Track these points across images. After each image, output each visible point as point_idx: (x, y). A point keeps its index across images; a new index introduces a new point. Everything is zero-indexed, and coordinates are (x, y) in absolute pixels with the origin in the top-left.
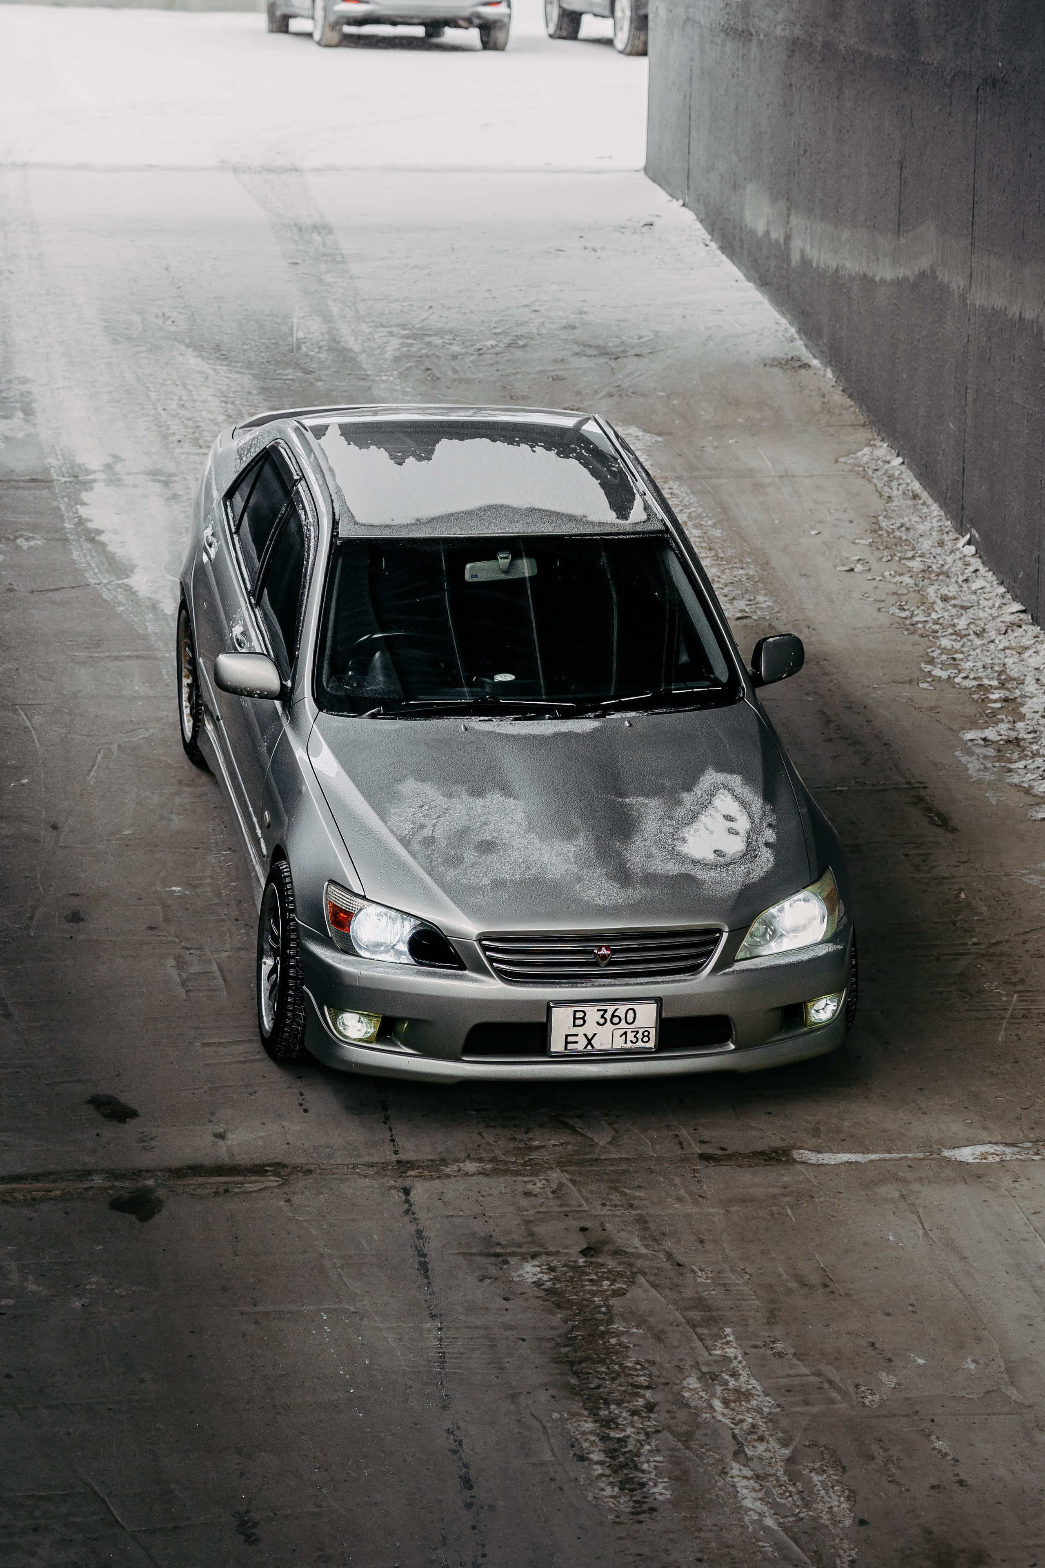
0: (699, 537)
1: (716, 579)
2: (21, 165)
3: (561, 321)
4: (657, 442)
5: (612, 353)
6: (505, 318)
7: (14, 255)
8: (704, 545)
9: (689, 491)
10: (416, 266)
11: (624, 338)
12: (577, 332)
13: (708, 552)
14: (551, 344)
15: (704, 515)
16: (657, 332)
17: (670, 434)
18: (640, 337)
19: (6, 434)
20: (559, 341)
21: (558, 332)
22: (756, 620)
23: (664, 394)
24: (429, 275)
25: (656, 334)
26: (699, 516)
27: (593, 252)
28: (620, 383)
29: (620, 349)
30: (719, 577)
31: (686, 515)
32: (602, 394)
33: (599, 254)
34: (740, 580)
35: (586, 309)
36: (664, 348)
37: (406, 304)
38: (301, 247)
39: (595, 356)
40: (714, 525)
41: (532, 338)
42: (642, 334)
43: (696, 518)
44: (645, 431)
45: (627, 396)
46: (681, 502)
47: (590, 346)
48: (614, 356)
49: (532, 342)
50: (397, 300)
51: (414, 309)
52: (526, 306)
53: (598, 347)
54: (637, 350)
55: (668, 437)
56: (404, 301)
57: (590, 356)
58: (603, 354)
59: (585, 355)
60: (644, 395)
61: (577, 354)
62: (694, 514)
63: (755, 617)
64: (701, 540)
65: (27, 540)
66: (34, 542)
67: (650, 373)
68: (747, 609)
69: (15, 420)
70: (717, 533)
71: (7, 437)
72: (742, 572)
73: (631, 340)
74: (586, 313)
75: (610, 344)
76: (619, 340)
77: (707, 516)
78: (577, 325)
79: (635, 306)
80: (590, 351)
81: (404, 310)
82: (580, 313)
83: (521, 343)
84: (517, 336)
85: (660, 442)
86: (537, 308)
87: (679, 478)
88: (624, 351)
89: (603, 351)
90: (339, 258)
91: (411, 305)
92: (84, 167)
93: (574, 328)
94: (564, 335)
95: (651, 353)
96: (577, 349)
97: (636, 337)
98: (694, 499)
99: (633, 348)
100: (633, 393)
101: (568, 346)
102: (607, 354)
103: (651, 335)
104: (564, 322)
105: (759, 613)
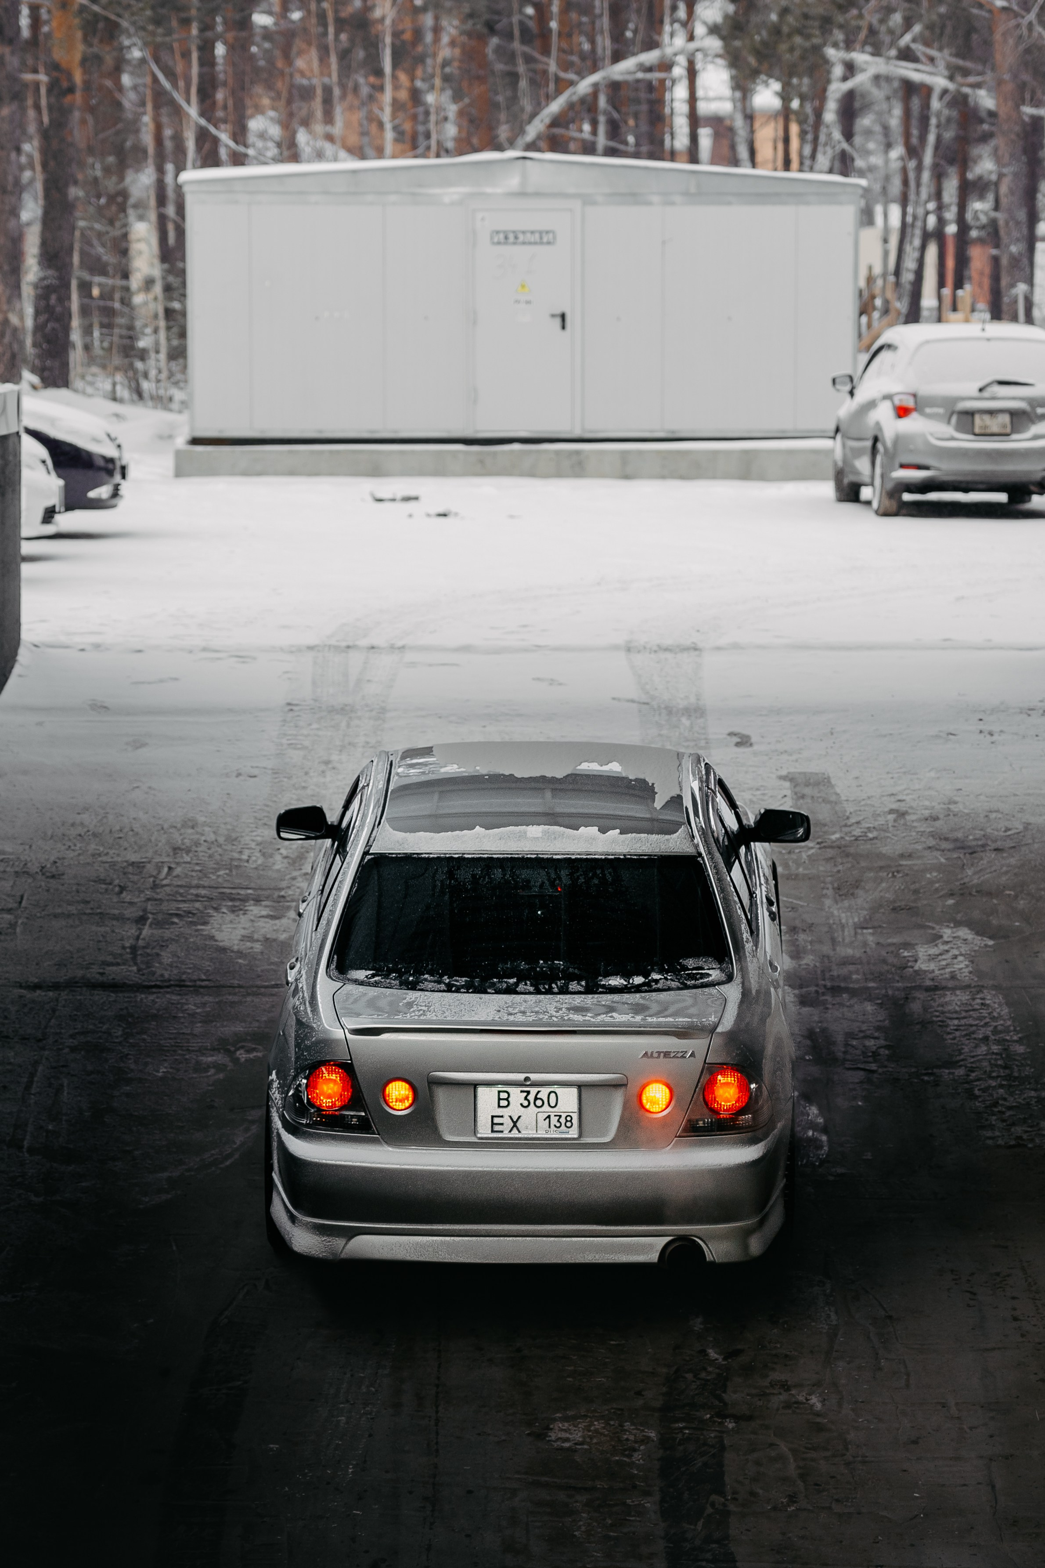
0: (996, 1054)
1: (1001, 1102)
2: (399, 648)
3: (923, 812)
4: (986, 946)
5: (969, 847)
6: (862, 808)
7: (350, 744)
8: (999, 1062)
9: (1003, 1001)
10: (786, 752)
11: (989, 830)
12: (938, 824)
13: (1002, 1071)
14: (904, 837)
15: (1012, 1028)
16: (1029, 824)
17: (1006, 937)
18: (1007, 830)
19: (268, 936)
20: (914, 834)
21: (915, 824)
22: (1030, 1149)
23: (1012, 893)
24: (797, 761)
25: (1027, 826)
26: (1007, 1031)
27: (988, 737)
28: (966, 880)
29: (980, 843)
30: (1005, 1099)
31: (991, 1028)
32: (941, 893)
33: (994, 738)
34: (1028, 1104)
35: (956, 799)
36: (1030, 841)
37: (758, 793)
38: (664, 732)
39: (949, 850)
40: (1020, 1041)
41: (885, 831)
42: (1010, 826)
43: (1001, 1032)
44: (977, 934)
45: (970, 894)
46: (989, 1014)
47: (946, 839)
48: (970, 851)
49: (883, 834)
50: (751, 789)
51: (766, 798)
52: (893, 794)
53: (956, 840)
54: (999, 844)
55: (1002, 941)
56: (758, 789)
57: (943, 851)
58: (959, 848)
59: (937, 850)
60: (989, 894)
61: (930, 848)
62: (1000, 1028)
63: (1030, 1145)
64: (999, 1057)
65: (248, 1051)
66: (255, 1054)
67: (1005, 869)
68: (1025, 1137)
69: (284, 921)
70: (1020, 1049)
71: (268, 939)
72: (1033, 1094)
73: (996, 833)
74: (956, 803)
75: (971, 837)
76: (982, 833)
77: (1015, 1030)
78: (941, 816)
79: (1015, 795)
80: (945, 845)
81: (755, 799)
82: (949, 803)
83: (870, 835)
84: (868, 828)
85: (990, 946)
86: (904, 798)
87: (995, 987)
88: (983, 846)
89: (958, 844)
90: (703, 743)
91: (764, 794)
92: (466, 649)
93: (936, 819)
94: (923, 827)
95: (1014, 847)
96: (931, 842)
97: (1003, 829)
98: (1005, 1011)
99: (995, 841)
100: (977, 892)
101: (923, 839)
102: (963, 848)
103: (1021, 827)
104: (927, 813)
105: (1037, 1141)
